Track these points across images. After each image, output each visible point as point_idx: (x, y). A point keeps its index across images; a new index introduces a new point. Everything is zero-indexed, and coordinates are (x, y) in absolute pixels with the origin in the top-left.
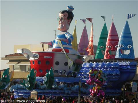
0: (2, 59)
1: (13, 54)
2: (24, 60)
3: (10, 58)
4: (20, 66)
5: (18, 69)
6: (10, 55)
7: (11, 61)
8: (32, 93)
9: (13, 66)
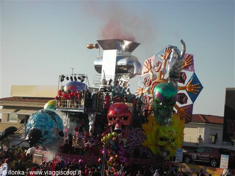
1: (9, 97)
2: (25, 107)
7: (5, 107)
8: (35, 155)
9: (9, 114)
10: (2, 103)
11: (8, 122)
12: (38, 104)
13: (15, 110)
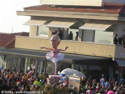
0: (19, 13)
2: (57, 18)
3: (33, 12)
4: (50, 28)
5: (45, 33)
6: (33, 7)
7: (34, 18)
8: (70, 78)
9: (38, 27)
10: (30, 12)
11: (37, 37)
12: (74, 14)
13: (45, 21)
